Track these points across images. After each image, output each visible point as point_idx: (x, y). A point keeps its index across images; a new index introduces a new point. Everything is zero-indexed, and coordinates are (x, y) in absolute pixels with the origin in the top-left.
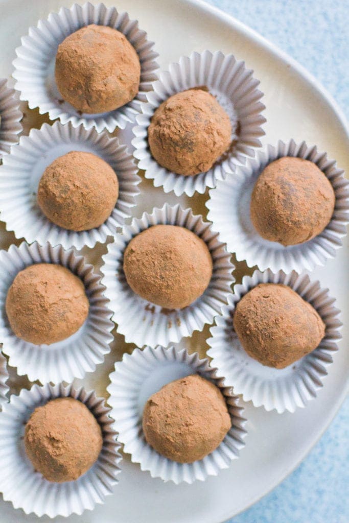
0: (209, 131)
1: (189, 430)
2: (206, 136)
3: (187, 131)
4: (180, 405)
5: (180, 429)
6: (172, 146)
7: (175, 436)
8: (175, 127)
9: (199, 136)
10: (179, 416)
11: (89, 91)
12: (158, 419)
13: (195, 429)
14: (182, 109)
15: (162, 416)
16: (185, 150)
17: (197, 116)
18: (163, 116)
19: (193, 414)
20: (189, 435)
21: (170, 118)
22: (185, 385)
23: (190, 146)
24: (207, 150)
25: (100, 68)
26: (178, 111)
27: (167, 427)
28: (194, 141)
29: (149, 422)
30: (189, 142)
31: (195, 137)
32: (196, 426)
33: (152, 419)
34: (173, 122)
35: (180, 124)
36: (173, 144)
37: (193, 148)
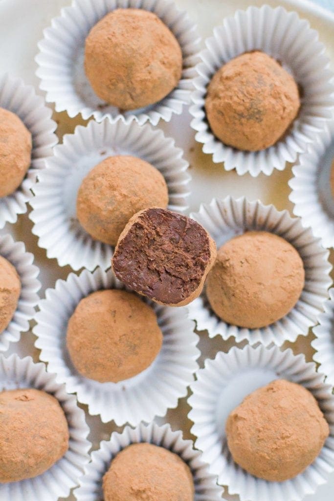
0: (276, 96)
1: (286, 443)
2: (273, 101)
3: (252, 99)
4: (272, 416)
5: (275, 443)
6: (236, 119)
7: (270, 452)
8: (238, 97)
9: (266, 102)
10: (273, 429)
11: (132, 82)
12: (248, 435)
13: (293, 442)
14: (242, 75)
15: (253, 431)
16: (252, 121)
17: (260, 80)
18: (221, 87)
19: (288, 425)
20: (287, 449)
21: (230, 87)
22: (274, 392)
23: (257, 116)
24: (276, 118)
25: (141, 55)
26: (238, 78)
27: (260, 442)
28: (261, 109)
29: (238, 439)
30: (256, 111)
31: (262, 104)
32: (294, 437)
33: (241, 436)
34: (235, 91)
35: (243, 93)
36: (238, 117)
37: (262, 117)
